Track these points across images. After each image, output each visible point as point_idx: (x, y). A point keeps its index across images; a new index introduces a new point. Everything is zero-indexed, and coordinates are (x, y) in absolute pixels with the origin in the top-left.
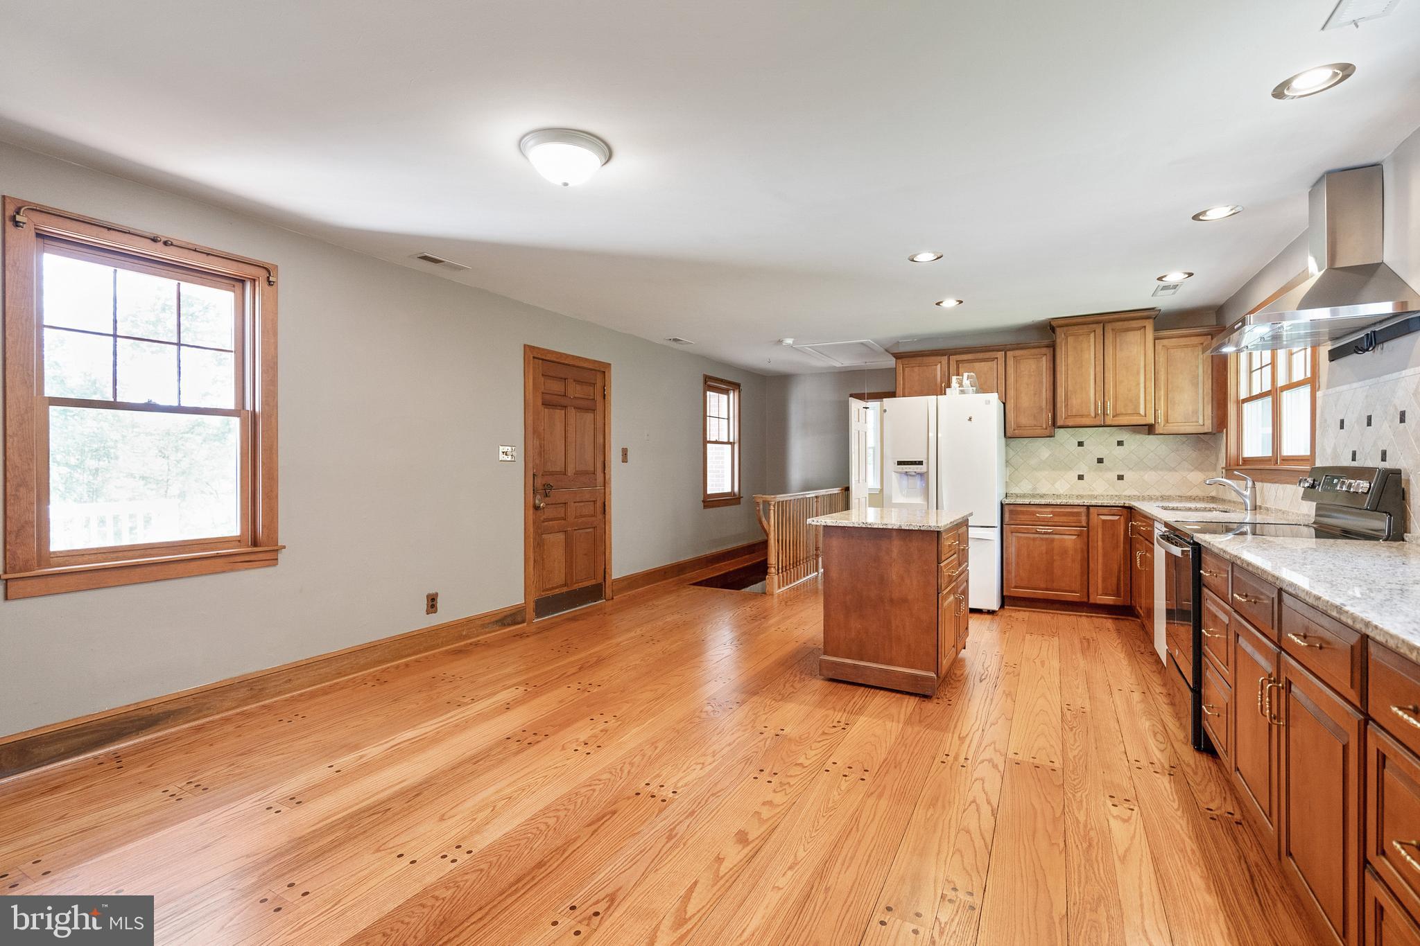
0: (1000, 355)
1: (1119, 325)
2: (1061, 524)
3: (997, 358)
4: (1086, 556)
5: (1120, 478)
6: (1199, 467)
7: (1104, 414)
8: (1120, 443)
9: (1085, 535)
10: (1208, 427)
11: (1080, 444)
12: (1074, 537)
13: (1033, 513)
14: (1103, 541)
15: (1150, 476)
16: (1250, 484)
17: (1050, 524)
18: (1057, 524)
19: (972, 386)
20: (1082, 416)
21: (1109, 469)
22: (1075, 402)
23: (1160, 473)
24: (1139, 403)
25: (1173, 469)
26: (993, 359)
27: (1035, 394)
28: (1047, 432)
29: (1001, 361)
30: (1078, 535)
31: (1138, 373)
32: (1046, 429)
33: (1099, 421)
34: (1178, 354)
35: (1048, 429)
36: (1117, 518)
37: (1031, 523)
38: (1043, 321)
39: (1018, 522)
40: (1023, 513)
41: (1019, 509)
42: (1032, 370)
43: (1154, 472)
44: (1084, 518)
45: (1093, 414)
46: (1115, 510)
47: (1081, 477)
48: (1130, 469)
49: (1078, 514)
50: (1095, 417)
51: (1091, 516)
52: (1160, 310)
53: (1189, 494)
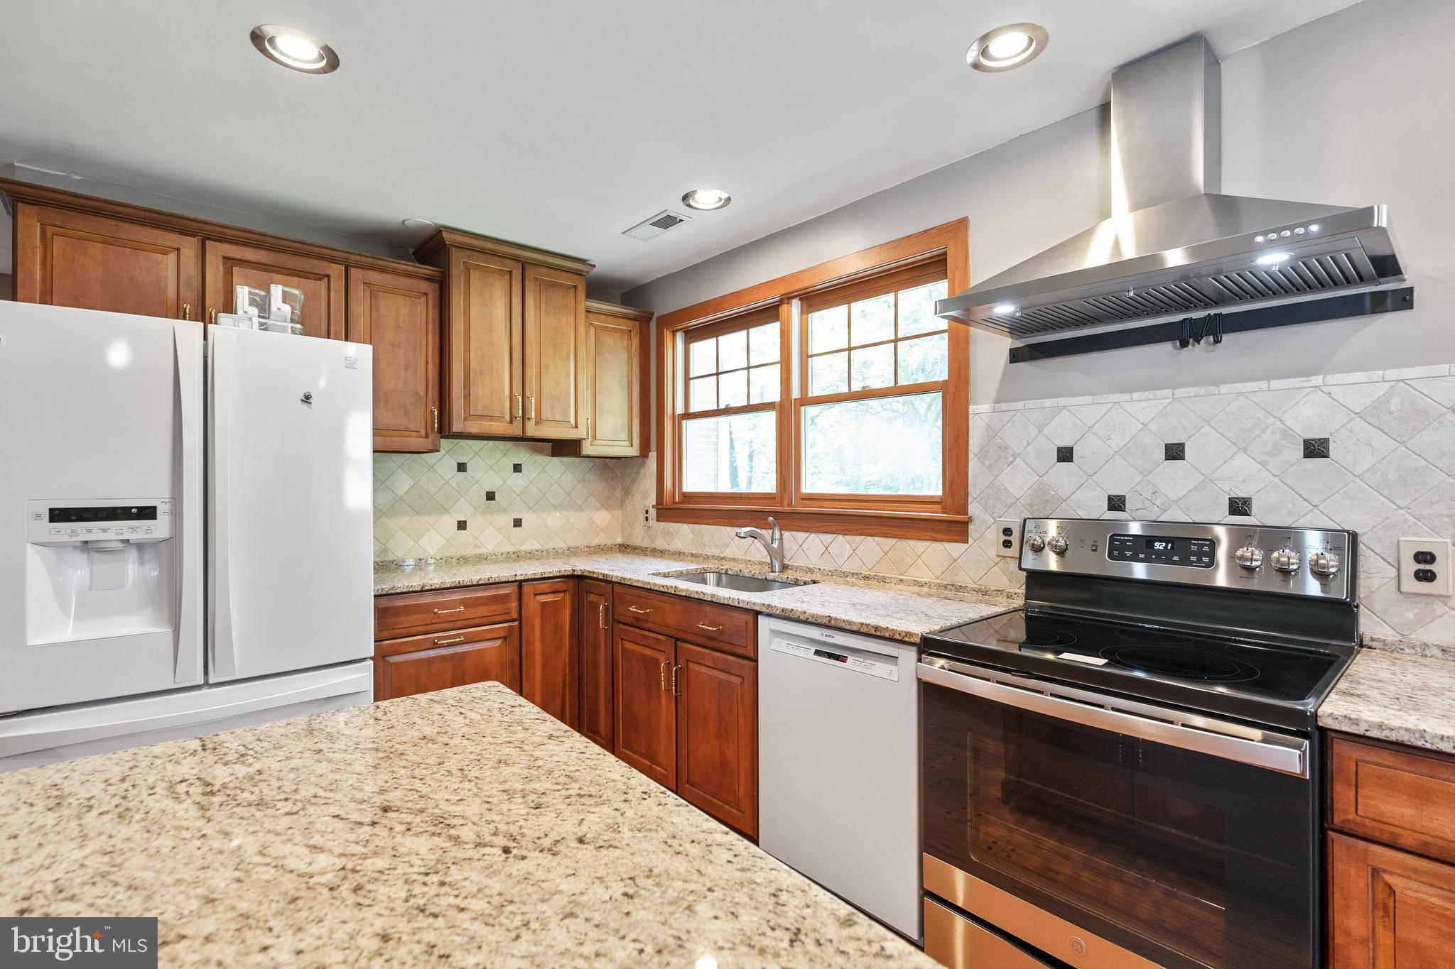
0: (336, 271)
1: (543, 274)
2: (477, 621)
3: (328, 276)
4: (518, 673)
5: (518, 523)
6: (606, 505)
7: (525, 418)
8: (517, 468)
9: (516, 634)
10: (634, 451)
11: (462, 467)
12: (498, 643)
13: (427, 609)
14: (543, 641)
15: (555, 519)
16: (777, 535)
17: (458, 624)
18: (470, 622)
19: (292, 321)
20: (491, 418)
21: (502, 510)
22: (480, 390)
23: (565, 513)
24: (568, 404)
25: (579, 508)
26: (319, 277)
27: (407, 367)
28: (427, 443)
29: (337, 285)
30: (505, 638)
31: (568, 358)
32: (427, 437)
33: (516, 430)
34: (609, 340)
35: (431, 437)
36: (558, 597)
37: (424, 629)
38: (426, 227)
39: (398, 631)
40: (407, 610)
41: (399, 602)
42: (401, 319)
43: (558, 513)
44: (514, 605)
45: (507, 418)
46: (559, 584)
47: (462, 525)
48: (531, 509)
49: (504, 598)
50: (511, 422)
51: (525, 599)
52: (594, 266)
53: (595, 542)
